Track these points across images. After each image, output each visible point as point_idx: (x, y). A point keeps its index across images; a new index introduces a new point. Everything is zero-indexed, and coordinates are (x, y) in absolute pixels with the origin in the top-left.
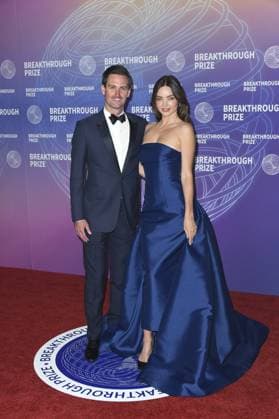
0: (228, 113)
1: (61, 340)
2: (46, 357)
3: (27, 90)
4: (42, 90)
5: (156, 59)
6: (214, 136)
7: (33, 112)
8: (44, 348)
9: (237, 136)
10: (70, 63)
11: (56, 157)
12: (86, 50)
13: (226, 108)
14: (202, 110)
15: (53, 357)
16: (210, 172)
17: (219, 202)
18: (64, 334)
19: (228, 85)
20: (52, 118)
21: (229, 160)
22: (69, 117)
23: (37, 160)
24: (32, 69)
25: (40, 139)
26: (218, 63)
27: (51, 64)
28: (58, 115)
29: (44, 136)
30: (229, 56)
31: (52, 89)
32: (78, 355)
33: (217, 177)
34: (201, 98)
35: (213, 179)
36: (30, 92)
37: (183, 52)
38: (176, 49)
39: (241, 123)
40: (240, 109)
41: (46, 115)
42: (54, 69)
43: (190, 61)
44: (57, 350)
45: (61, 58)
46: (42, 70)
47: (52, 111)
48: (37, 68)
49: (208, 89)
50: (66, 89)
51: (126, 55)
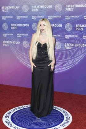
0: (78, 27)
2: (7, 117)
4: (8, 17)
5: (51, 7)
6: (73, 36)
7: (4, 25)
8: (7, 113)
9: (81, 36)
10: (19, 7)
11: (13, 42)
13: (77, 26)
14: (68, 26)
15: (10, 117)
16: (70, 50)
17: (74, 61)
19: (78, 17)
20: (12, 28)
21: (77, 45)
22: (18, 27)
23: (6, 43)
24: (5, 9)
27: (12, 7)
28: (14, 26)
29: (9, 34)
30: (78, 6)
31: (12, 17)
34: (68, 21)
35: (71, 52)
36: (4, 18)
37: (61, 4)
38: (58, 3)
39: (82, 31)
40: (82, 26)
41: (10, 27)
42: (13, 9)
43: (64, 7)
45: (16, 5)
46: (8, 10)
47: (12, 25)
48: (6, 9)
49: (70, 18)
50: (17, 17)
51: (40, 5)
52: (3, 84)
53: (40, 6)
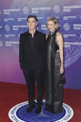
0: (75, 27)
1: (18, 107)
2: (13, 112)
3: (5, 19)
4: (10, 19)
5: (50, 8)
6: (71, 35)
7: (7, 27)
8: (12, 109)
9: (78, 35)
10: (20, 10)
11: (15, 43)
12: (25, 5)
13: (74, 25)
14: (66, 26)
15: (15, 112)
16: (69, 48)
17: (72, 58)
18: (19, 105)
19: (75, 17)
20: (13, 29)
21: (75, 43)
22: (20, 28)
23: (8, 44)
24: (6, 12)
25: (9, 36)
26: (72, 10)
27: (13, 10)
28: (15, 28)
29: (11, 35)
30: (76, 7)
31: (14, 19)
32: (24, 112)
33: (71, 49)
34: (66, 22)
35: (70, 50)
36: (6, 20)
37: (59, 6)
38: (57, 5)
39: (80, 30)
40: (79, 26)
41: (11, 28)
42: (14, 12)
43: (62, 9)
44: (16, 110)
45: (17, 8)
46: (10, 12)
47: (13, 26)
48: (8, 12)
49: (68, 18)
50: (18, 19)
51: (39, 7)
52: (7, 82)
53: (39, 9)
